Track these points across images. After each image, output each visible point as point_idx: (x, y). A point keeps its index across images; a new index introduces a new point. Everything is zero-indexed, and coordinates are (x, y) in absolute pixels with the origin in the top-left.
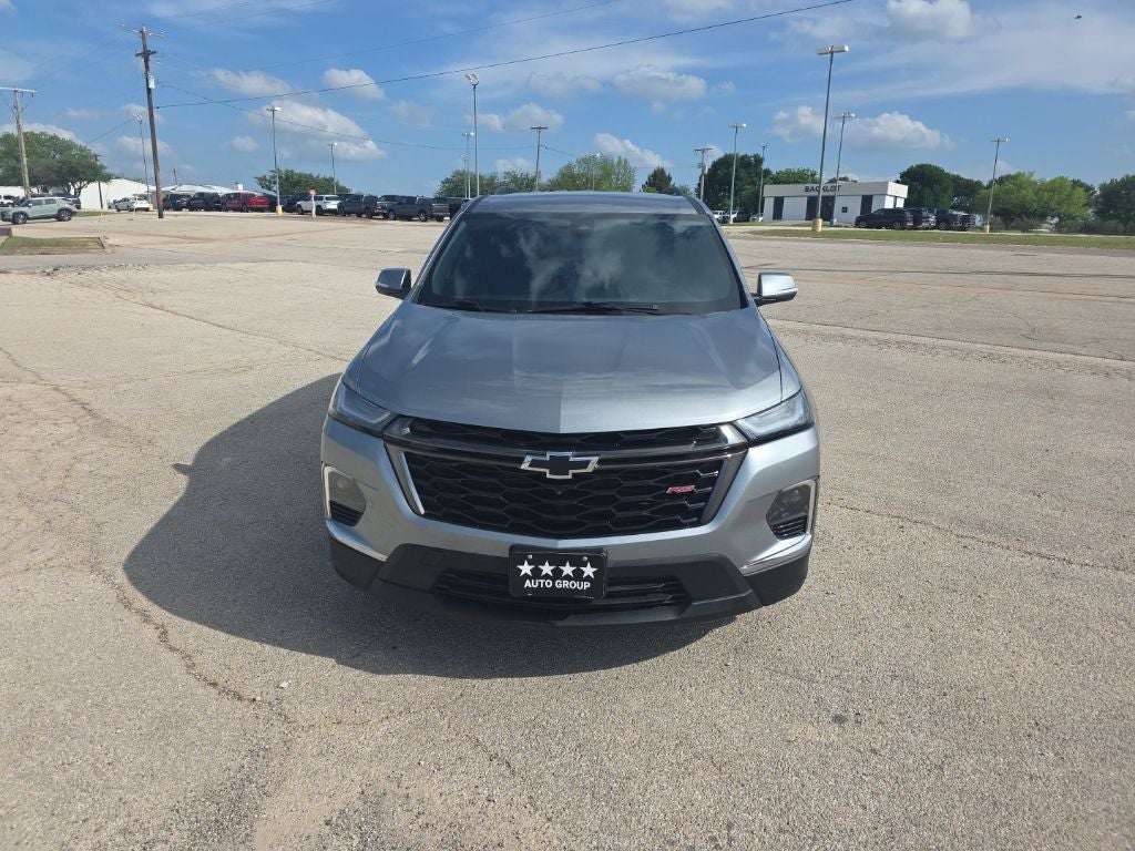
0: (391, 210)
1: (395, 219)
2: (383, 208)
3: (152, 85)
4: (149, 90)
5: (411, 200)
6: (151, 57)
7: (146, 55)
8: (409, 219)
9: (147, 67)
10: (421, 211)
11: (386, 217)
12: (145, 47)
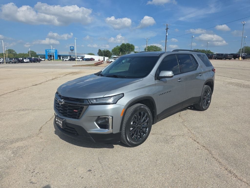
0: (216, 57)
1: (217, 59)
2: (215, 57)
3: (167, 35)
4: (166, 36)
5: (222, 54)
6: (168, 29)
7: (167, 29)
8: (221, 59)
9: (167, 31)
10: (225, 57)
11: (215, 59)
12: (167, 27)
